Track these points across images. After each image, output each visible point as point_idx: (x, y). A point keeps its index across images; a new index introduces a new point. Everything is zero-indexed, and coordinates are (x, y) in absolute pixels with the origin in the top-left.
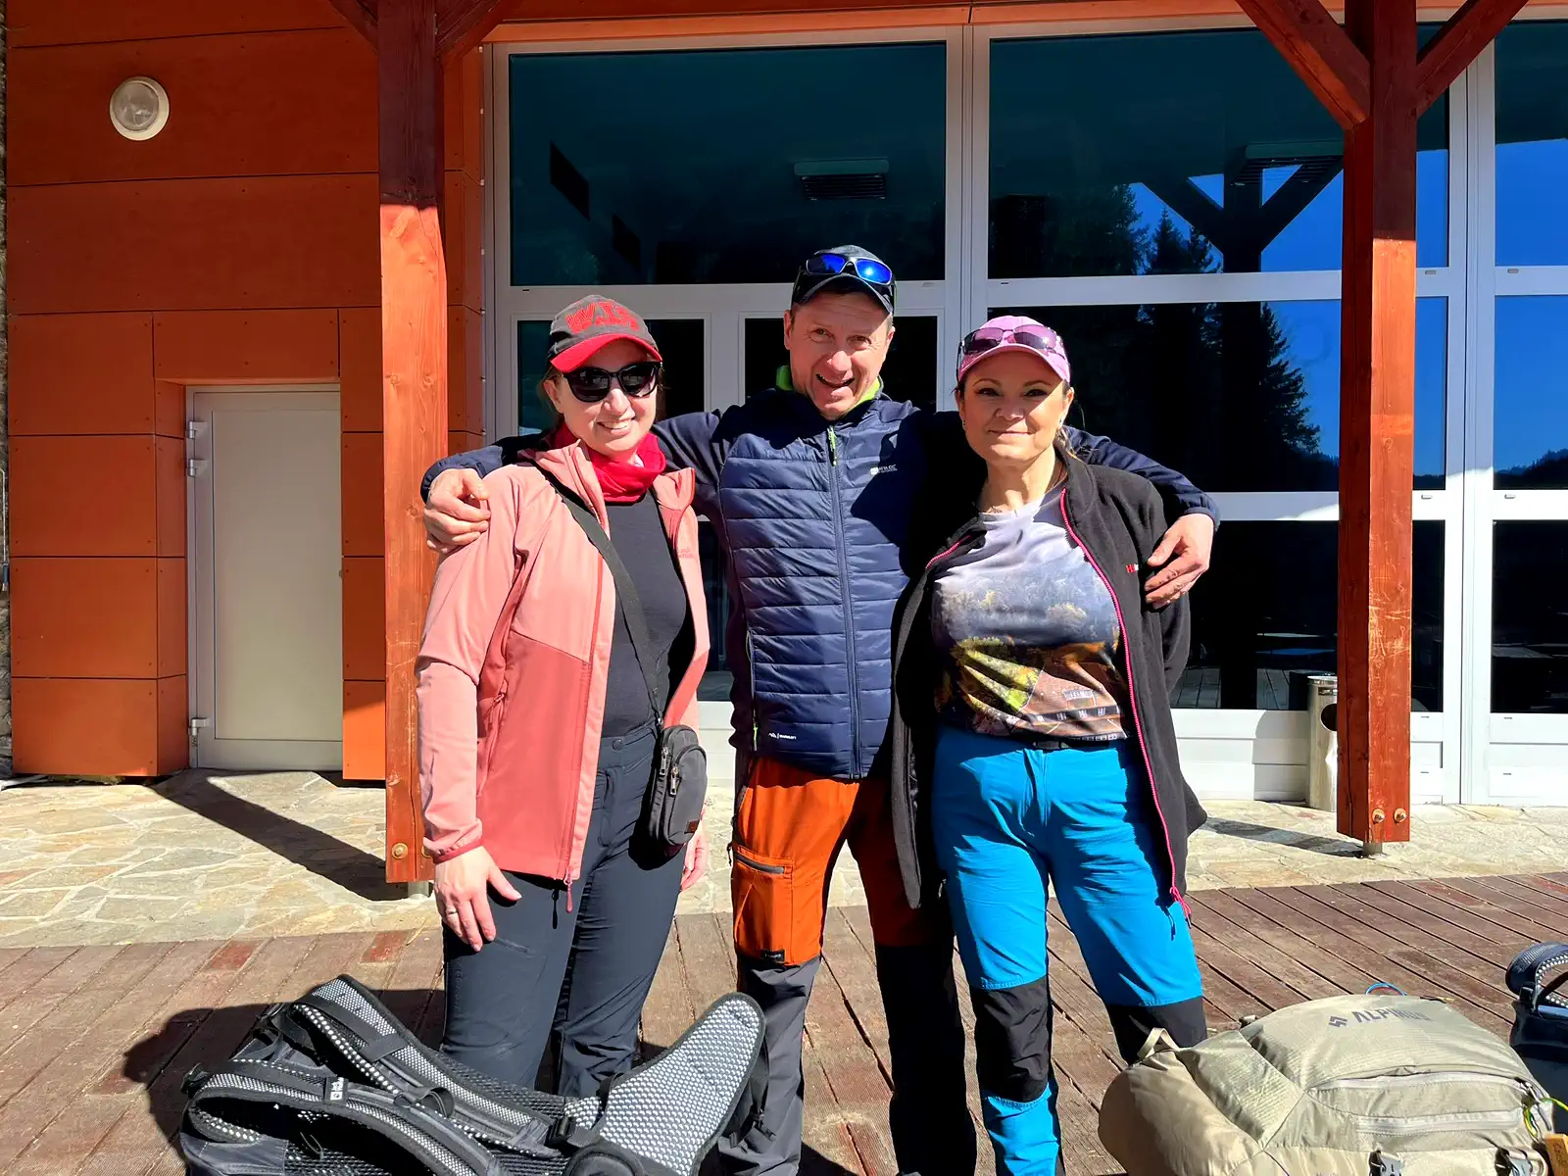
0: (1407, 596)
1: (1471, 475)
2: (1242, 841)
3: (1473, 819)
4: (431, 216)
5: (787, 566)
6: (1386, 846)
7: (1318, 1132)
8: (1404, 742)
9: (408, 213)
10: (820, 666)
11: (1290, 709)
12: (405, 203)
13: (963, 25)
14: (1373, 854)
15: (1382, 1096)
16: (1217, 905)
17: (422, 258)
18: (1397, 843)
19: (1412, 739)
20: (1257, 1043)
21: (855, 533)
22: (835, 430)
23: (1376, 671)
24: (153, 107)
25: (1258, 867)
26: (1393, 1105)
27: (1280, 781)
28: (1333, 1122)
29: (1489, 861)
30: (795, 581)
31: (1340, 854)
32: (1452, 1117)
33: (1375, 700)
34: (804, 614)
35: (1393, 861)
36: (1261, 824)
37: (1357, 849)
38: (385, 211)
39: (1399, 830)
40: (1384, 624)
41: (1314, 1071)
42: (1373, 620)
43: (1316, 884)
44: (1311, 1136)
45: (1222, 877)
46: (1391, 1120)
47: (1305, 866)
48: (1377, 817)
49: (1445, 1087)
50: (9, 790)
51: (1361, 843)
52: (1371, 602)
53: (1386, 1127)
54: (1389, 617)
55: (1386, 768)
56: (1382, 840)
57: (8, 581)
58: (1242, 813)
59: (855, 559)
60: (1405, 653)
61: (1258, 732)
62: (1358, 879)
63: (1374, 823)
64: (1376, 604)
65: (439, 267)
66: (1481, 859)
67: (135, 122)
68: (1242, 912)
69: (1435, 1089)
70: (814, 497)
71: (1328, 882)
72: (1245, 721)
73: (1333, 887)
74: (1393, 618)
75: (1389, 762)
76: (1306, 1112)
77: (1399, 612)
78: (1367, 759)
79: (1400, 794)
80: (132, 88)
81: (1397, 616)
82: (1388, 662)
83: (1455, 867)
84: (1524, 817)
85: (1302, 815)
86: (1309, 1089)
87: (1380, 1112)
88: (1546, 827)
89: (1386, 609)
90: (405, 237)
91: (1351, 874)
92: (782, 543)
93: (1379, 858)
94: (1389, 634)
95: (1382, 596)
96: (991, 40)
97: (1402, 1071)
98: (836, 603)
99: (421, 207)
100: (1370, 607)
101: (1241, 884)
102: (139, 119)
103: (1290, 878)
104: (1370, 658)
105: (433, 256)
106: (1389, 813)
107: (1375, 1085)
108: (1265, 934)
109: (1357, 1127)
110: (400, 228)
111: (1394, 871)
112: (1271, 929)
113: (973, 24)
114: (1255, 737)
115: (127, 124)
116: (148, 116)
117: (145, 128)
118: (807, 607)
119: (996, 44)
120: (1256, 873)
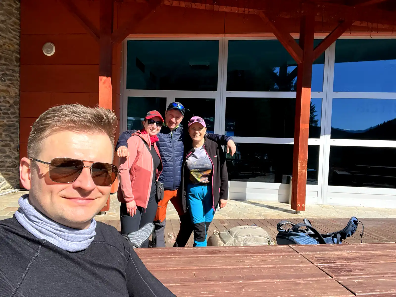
0: (306, 161)
1: (326, 136)
2: (272, 210)
3: (322, 207)
4: (109, 78)
5: (164, 155)
6: (301, 212)
7: (234, 244)
8: (304, 191)
9: (104, 78)
10: (169, 172)
11: (287, 183)
12: (104, 76)
13: (223, 37)
14: (298, 213)
15: (245, 239)
16: (262, 222)
17: (107, 87)
18: (302, 211)
19: (306, 190)
20: (229, 232)
21: (176, 150)
22: (173, 133)
23: (299, 176)
24: (52, 49)
25: (273, 215)
26: (247, 240)
27: (283, 198)
28: (237, 242)
29: (322, 216)
30: (165, 158)
31: (291, 213)
32: (256, 243)
33: (299, 182)
34: (166, 163)
35: (302, 215)
36: (278, 207)
37: (295, 212)
38: (100, 77)
39: (303, 209)
40: (301, 166)
41: (235, 235)
42: (299, 165)
43: (284, 218)
44: (233, 244)
45: (265, 216)
46: (246, 243)
47: (283, 215)
48: (298, 206)
49: (255, 238)
50: (19, 192)
51: (296, 211)
52: (299, 161)
53: (245, 244)
54: (302, 165)
55: (301, 196)
56: (299, 210)
57: (19, 148)
58: (274, 204)
59: (175, 154)
60: (306, 172)
61: (279, 188)
62: (293, 218)
63: (298, 207)
64: (300, 162)
65: (111, 90)
66: (320, 215)
67: (48, 52)
68: (267, 223)
69: (253, 239)
70: (169, 144)
71: (286, 218)
72: (277, 185)
73: (287, 219)
74: (303, 165)
75: (302, 195)
76: (233, 241)
77: (304, 164)
78: (297, 194)
79: (303, 201)
80: (48, 44)
81: (304, 165)
82: (302, 174)
83: (313, 217)
84: (333, 208)
85: (287, 205)
86: (234, 237)
87: (245, 241)
88: (337, 210)
89: (302, 163)
90: (104, 83)
91: (292, 217)
92: (163, 151)
93: (299, 214)
94: (303, 168)
95: (301, 161)
96: (229, 40)
97: (249, 235)
98: (172, 162)
99: (107, 77)
100: (299, 163)
101: (269, 218)
102: (49, 51)
103: (279, 217)
104: (298, 173)
105: (110, 87)
106: (301, 205)
107: (244, 237)
108: (270, 227)
109: (241, 243)
110: (103, 81)
111: (301, 217)
112: (271, 226)
113: (225, 37)
114: (278, 189)
115: (46, 52)
116: (51, 51)
117: (50, 53)
118: (168, 162)
119: (230, 41)
120: (273, 216)
